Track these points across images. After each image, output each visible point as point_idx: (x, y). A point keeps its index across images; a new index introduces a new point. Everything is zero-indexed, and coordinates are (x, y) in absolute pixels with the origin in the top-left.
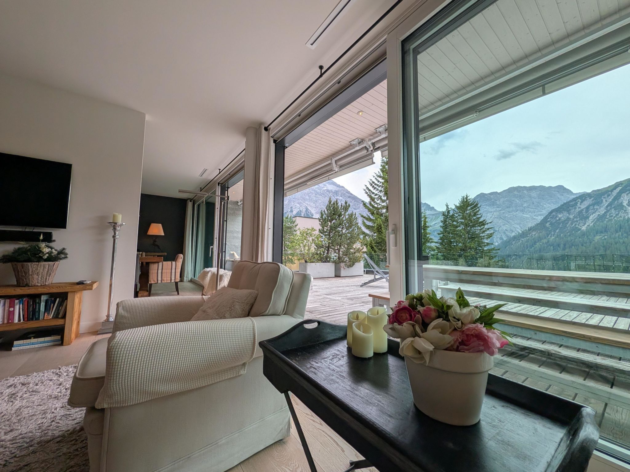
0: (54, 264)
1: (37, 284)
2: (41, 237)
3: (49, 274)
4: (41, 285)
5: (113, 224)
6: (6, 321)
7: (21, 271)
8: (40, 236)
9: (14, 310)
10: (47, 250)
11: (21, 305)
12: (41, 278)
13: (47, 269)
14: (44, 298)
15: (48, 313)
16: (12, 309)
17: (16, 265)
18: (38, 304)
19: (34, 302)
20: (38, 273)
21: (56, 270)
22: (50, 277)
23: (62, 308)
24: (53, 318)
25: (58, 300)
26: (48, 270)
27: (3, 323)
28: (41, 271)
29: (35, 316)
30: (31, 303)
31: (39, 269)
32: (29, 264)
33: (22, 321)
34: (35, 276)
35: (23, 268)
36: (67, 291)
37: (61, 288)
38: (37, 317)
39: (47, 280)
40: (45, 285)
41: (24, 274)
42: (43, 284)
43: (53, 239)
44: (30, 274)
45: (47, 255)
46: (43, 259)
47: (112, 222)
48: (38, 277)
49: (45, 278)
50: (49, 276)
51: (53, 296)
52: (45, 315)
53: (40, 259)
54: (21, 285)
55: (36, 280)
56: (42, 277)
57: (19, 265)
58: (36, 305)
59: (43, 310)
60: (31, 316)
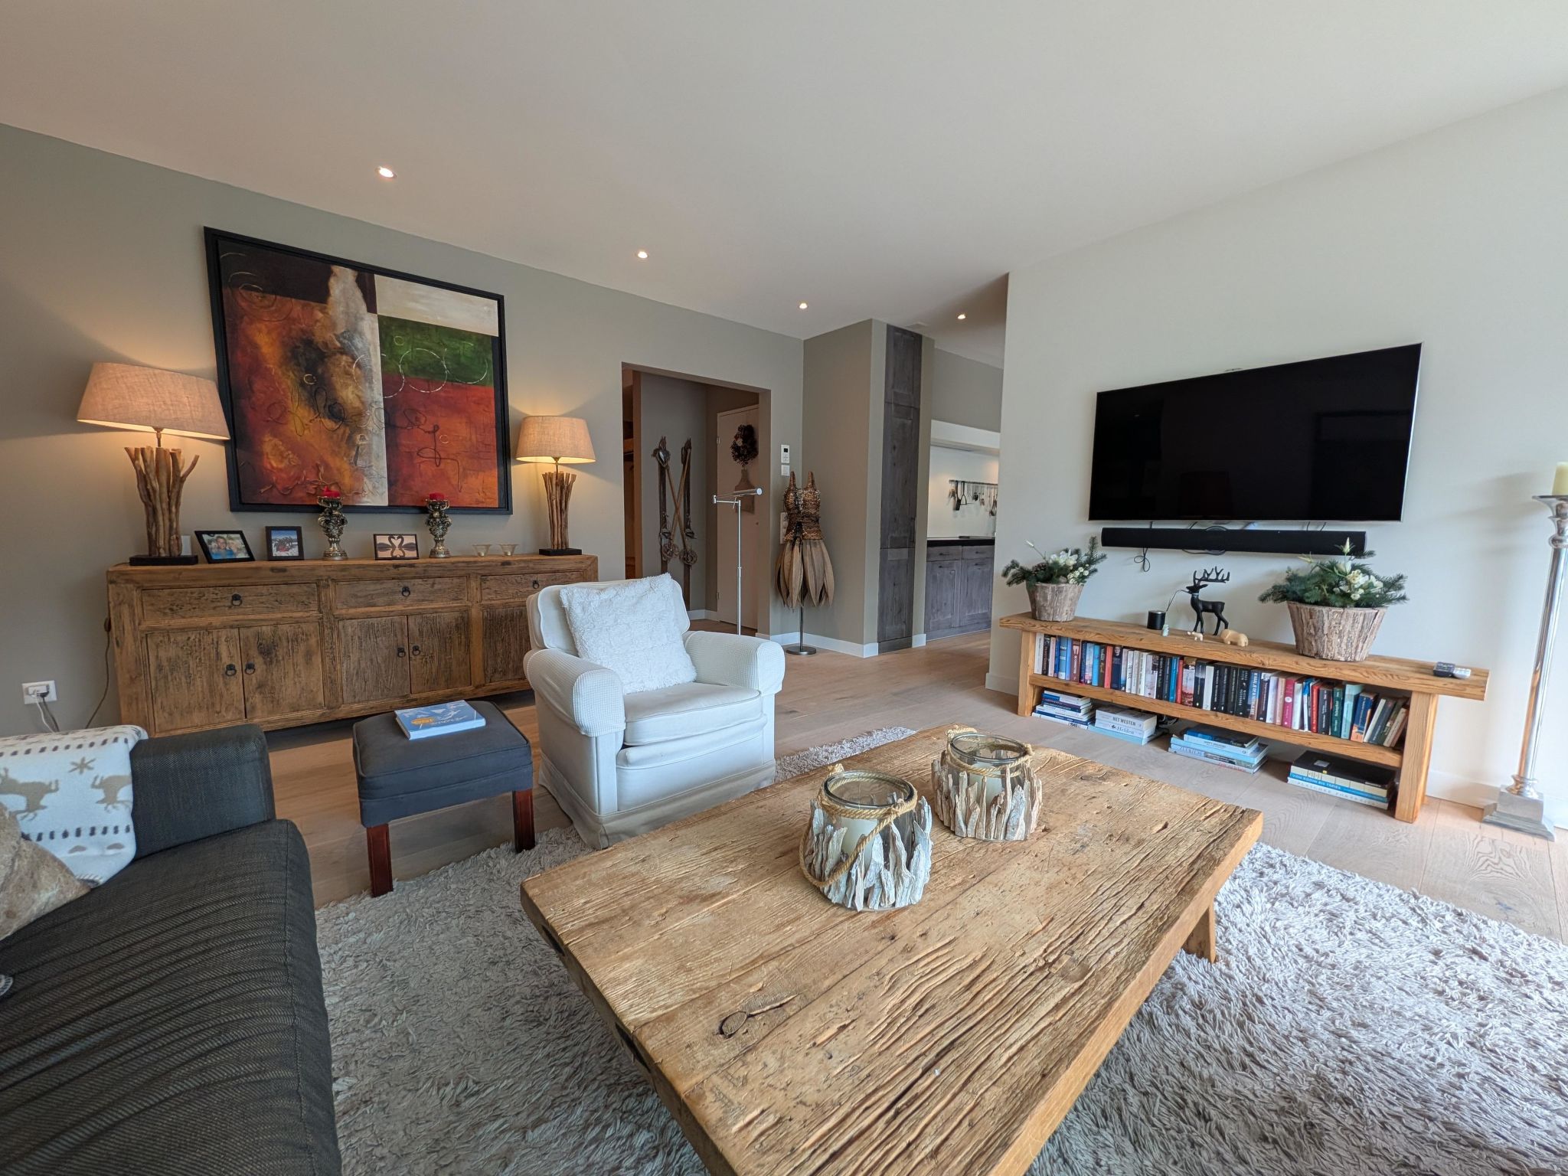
0: (1377, 614)
1: (1337, 657)
2: (1347, 548)
3: (1363, 637)
4: (1346, 661)
5: (1555, 502)
6: (1278, 721)
7: (1308, 623)
8: (1344, 544)
9: (1293, 703)
10: (1360, 580)
11: (1306, 696)
12: (1347, 646)
13: (1360, 625)
14: (1351, 691)
15: (1359, 729)
16: (1289, 700)
17: (1298, 608)
18: (1337, 702)
19: (1331, 695)
20: (1340, 632)
21: (1379, 626)
22: (1365, 645)
23: (1391, 725)
24: (1370, 742)
25: (1382, 702)
26: (1362, 627)
27: (1274, 724)
28: (1348, 628)
29: (1333, 728)
30: (1325, 697)
31: (1343, 622)
32: (1325, 610)
33: (1306, 729)
34: (1335, 639)
35: (1311, 618)
36: (1409, 688)
37: (1396, 677)
38: (1336, 729)
39: (1359, 650)
40: (1355, 661)
41: (1312, 631)
42: (1349, 659)
43: (1367, 549)
44: (1326, 632)
45: (1361, 591)
46: (1352, 600)
47: (1550, 494)
48: (1341, 642)
49: (1354, 645)
50: (1364, 642)
51: (1374, 693)
52: (1354, 731)
53: (1345, 600)
54: (1306, 653)
55: (1337, 646)
56: (1348, 641)
57: (1305, 609)
58: (1334, 704)
59: (1350, 719)
60: (1326, 723)
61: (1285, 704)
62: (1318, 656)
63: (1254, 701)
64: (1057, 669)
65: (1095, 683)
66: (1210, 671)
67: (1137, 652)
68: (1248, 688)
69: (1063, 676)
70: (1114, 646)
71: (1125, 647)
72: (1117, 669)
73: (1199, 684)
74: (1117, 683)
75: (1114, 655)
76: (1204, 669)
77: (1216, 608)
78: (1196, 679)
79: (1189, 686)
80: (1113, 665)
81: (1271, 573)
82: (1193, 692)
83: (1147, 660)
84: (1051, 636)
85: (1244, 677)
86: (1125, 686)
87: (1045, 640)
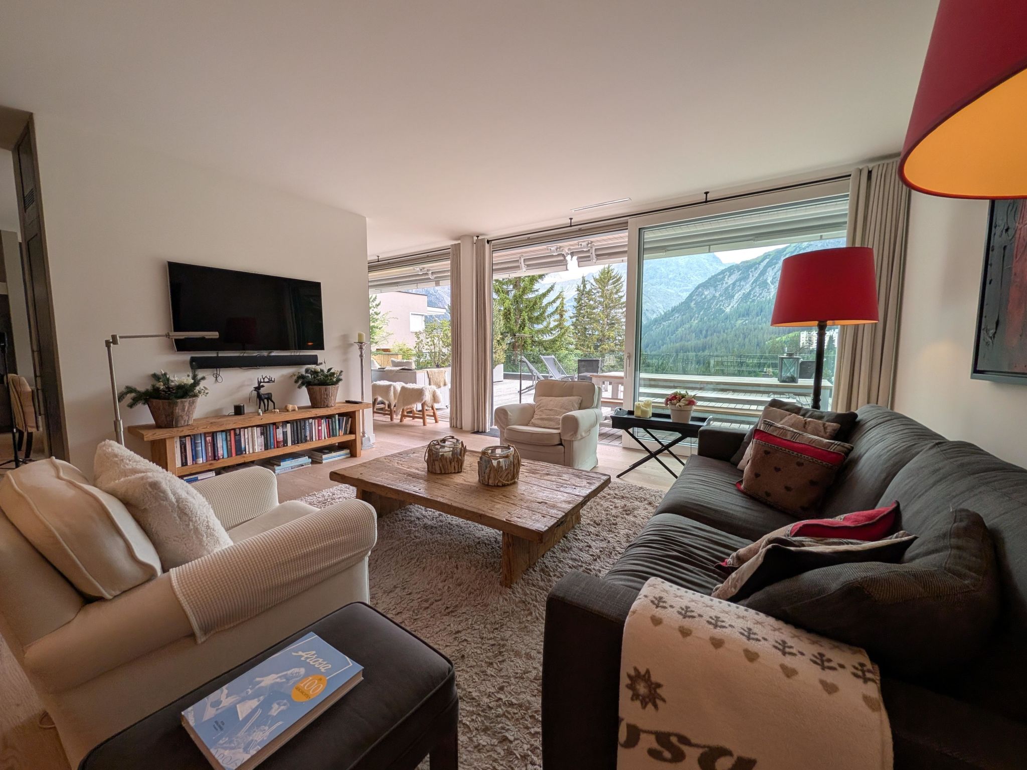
1: (333, 405)
6: (318, 439)
9: (321, 429)
11: (325, 425)
14: (337, 417)
15: (341, 430)
16: (319, 428)
19: (332, 421)
23: (348, 425)
24: (344, 434)
25: (345, 418)
27: (316, 440)
29: (334, 433)
30: (330, 423)
33: (327, 437)
36: (353, 410)
39: (336, 401)
40: (336, 405)
43: (319, 362)
51: (343, 415)
52: (339, 432)
55: (332, 401)
58: (333, 424)
59: (338, 428)
60: (331, 433)
61: (318, 430)
62: (327, 406)
63: (308, 434)
64: (195, 457)
65: (226, 456)
66: (289, 425)
67: (250, 429)
68: (305, 429)
69: (200, 461)
70: (234, 429)
71: (242, 428)
72: (238, 442)
73: (285, 434)
74: (240, 451)
75: (235, 434)
76: (286, 426)
77: (269, 397)
78: (283, 432)
79: (280, 437)
80: (235, 441)
81: (283, 376)
82: (282, 439)
83: (257, 431)
84: (185, 437)
85: (302, 424)
86: (245, 451)
87: (181, 441)
